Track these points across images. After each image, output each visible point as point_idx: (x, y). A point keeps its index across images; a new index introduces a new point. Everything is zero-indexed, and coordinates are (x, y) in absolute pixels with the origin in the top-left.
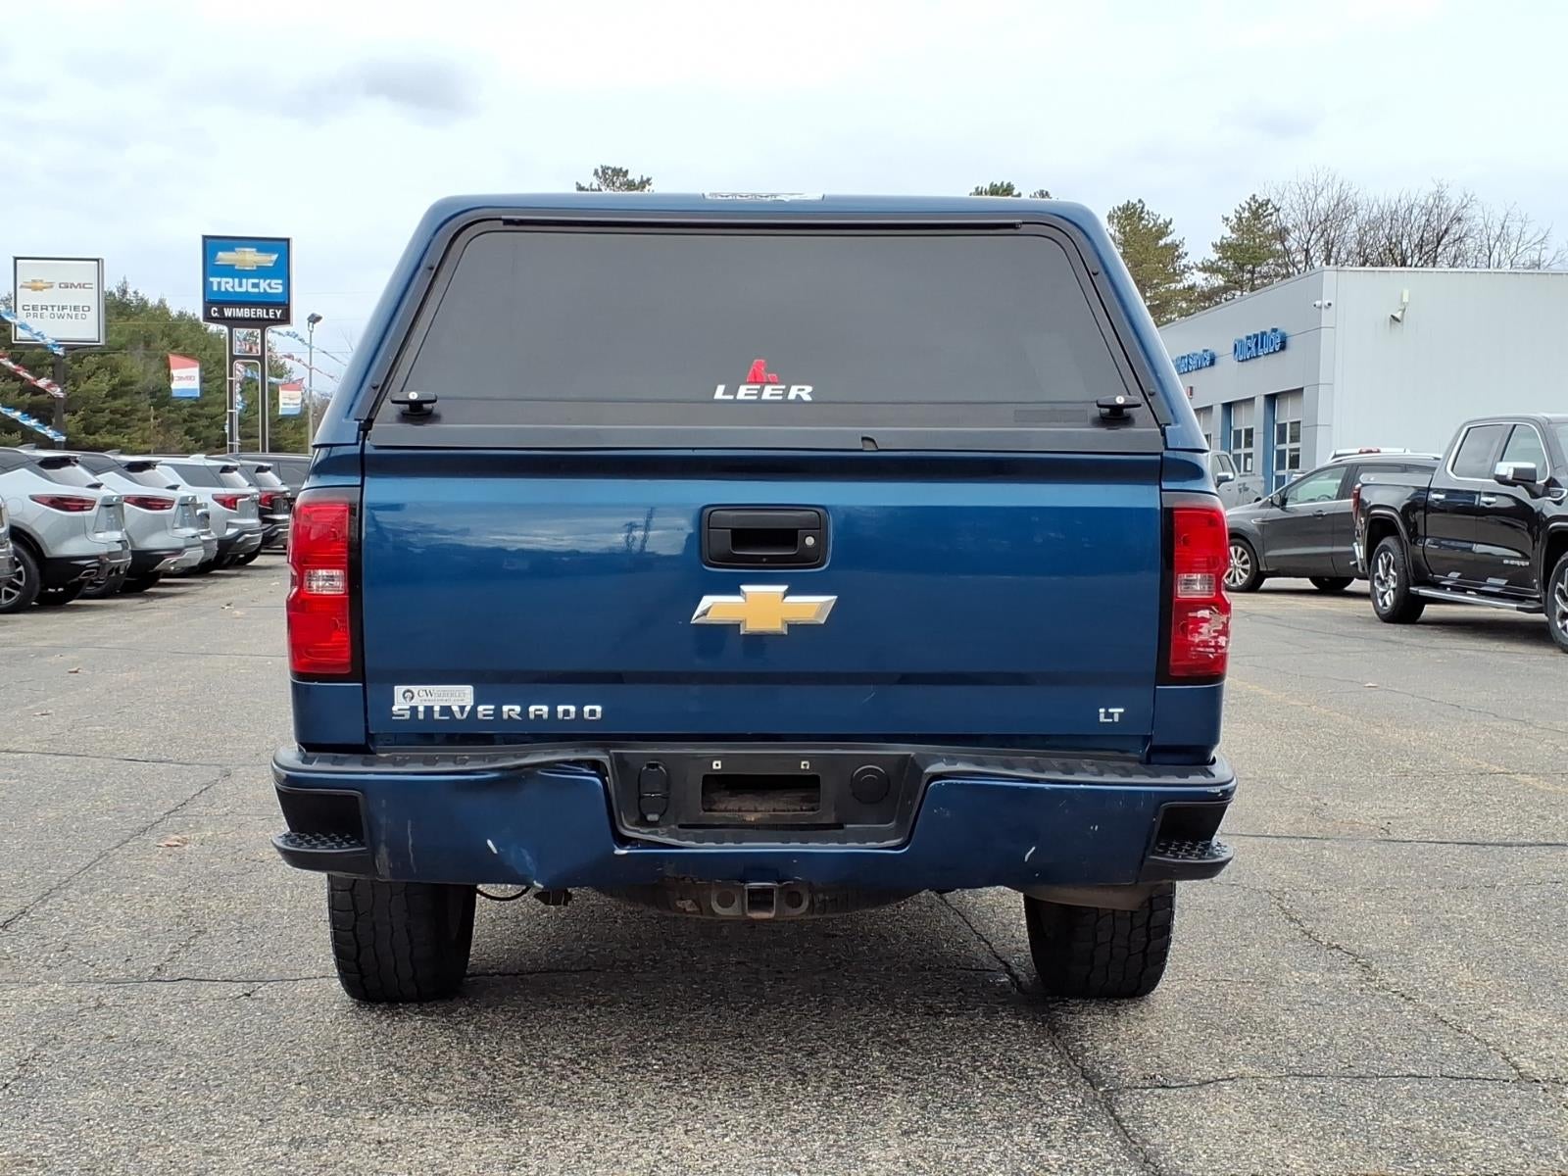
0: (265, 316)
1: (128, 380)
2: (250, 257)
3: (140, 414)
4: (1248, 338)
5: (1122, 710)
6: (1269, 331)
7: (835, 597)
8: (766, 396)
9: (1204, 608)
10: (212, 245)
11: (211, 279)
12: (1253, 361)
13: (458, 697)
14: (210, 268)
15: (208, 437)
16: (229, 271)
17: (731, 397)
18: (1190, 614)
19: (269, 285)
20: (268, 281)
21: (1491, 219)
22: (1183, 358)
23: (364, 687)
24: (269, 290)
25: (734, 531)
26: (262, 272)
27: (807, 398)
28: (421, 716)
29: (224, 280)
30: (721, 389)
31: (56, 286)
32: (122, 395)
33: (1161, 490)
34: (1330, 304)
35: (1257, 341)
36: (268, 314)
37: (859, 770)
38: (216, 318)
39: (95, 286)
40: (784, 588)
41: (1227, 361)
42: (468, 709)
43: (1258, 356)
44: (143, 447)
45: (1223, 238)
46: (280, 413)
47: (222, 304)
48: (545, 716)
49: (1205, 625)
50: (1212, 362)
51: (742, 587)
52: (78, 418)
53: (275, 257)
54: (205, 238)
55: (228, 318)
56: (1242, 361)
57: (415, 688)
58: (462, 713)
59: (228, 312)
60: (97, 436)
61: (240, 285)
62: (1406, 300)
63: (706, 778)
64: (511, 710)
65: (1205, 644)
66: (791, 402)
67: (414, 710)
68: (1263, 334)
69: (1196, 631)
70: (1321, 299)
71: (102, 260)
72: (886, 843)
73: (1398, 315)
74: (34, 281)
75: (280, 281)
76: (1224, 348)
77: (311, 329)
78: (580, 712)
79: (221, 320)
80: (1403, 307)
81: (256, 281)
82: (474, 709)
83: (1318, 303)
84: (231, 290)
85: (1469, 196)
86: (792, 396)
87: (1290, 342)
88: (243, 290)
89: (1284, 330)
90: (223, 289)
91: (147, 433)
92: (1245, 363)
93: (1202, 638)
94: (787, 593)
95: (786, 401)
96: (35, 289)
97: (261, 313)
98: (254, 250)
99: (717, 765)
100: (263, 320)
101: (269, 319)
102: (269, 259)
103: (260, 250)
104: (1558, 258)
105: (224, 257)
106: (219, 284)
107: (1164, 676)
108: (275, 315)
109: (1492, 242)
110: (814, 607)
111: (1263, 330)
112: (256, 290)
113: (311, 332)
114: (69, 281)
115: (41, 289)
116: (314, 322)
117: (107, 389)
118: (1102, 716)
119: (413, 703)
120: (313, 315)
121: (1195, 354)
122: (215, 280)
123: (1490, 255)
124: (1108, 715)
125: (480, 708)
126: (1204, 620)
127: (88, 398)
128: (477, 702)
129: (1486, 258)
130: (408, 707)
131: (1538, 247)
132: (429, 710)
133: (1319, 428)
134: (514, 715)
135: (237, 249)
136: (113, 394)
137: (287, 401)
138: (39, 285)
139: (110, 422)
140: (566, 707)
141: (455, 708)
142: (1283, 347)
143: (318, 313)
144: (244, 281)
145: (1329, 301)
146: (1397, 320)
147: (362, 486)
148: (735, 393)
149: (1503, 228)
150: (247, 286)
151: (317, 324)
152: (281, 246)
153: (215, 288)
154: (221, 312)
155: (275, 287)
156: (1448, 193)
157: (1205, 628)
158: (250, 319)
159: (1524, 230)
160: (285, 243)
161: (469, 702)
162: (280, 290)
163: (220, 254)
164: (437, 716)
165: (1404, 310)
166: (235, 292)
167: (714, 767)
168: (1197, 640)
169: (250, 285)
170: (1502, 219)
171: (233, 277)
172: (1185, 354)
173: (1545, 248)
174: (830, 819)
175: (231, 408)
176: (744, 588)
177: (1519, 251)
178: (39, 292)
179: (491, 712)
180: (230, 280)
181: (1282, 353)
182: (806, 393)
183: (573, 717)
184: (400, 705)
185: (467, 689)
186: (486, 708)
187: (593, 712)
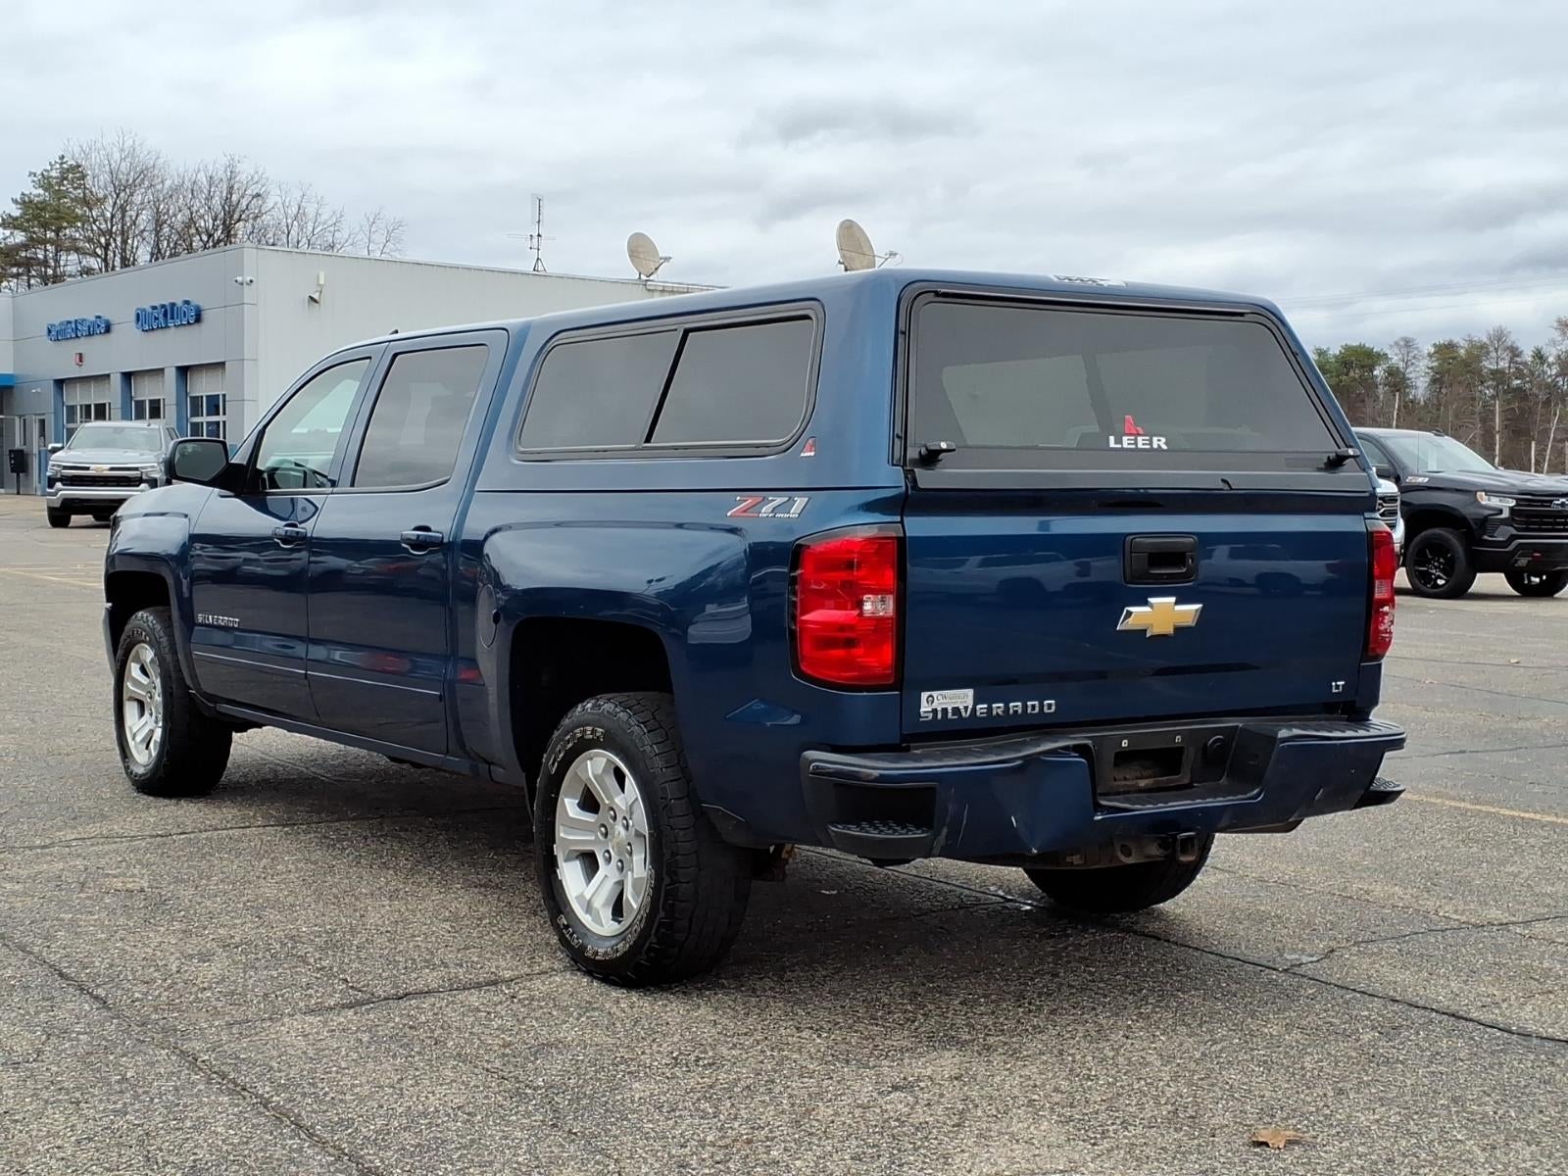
4: (154, 308)
6: (179, 303)
7: (1201, 605)
8: (1140, 445)
9: (1385, 606)
12: (160, 332)
13: (961, 699)
17: (1119, 446)
18: (1380, 610)
21: (288, 199)
22: (69, 322)
23: (901, 694)
25: (1150, 554)
27: (1164, 447)
33: (1365, 519)
34: (251, 281)
35: (166, 311)
37: (1211, 741)
40: (1173, 599)
41: (127, 331)
42: (970, 707)
43: (167, 327)
45: (23, 194)
48: (1020, 711)
49: (1385, 618)
50: (108, 330)
51: (1150, 600)
56: (146, 331)
57: (935, 694)
58: (966, 711)
62: (322, 282)
63: (1117, 754)
64: (998, 707)
65: (1386, 631)
66: (1156, 450)
67: (935, 711)
68: (173, 305)
69: (1381, 622)
70: (242, 275)
73: (316, 296)
76: (122, 316)
80: (319, 289)
82: (974, 710)
83: (239, 279)
85: (260, 173)
86: (1155, 445)
87: (205, 315)
89: (197, 303)
92: (151, 333)
93: (1385, 627)
94: (1177, 603)
95: (1151, 450)
99: (1125, 743)
104: (350, 241)
107: (1365, 656)
109: (289, 221)
110: (1190, 613)
111: (172, 301)
119: (934, 706)
121: (84, 320)
123: (289, 233)
124: (1337, 687)
125: (979, 707)
126: (1384, 614)
128: (976, 703)
129: (284, 237)
130: (930, 710)
131: (332, 229)
132: (945, 710)
133: (246, 402)
134: (1000, 711)
140: (1033, 703)
142: (198, 319)
145: (253, 279)
146: (315, 301)
147: (902, 522)
148: (1121, 443)
149: (299, 208)
156: (239, 168)
159: (320, 212)
161: (970, 703)
164: (950, 716)
165: (321, 292)
167: (1123, 745)
168: (1381, 627)
170: (299, 199)
172: (72, 319)
173: (339, 230)
174: (1186, 781)
176: (1151, 600)
177: (316, 232)
179: (985, 711)
181: (196, 326)
182: (1160, 442)
183: (1037, 710)
184: (925, 708)
185: (970, 692)
186: (982, 707)
187: (1050, 706)
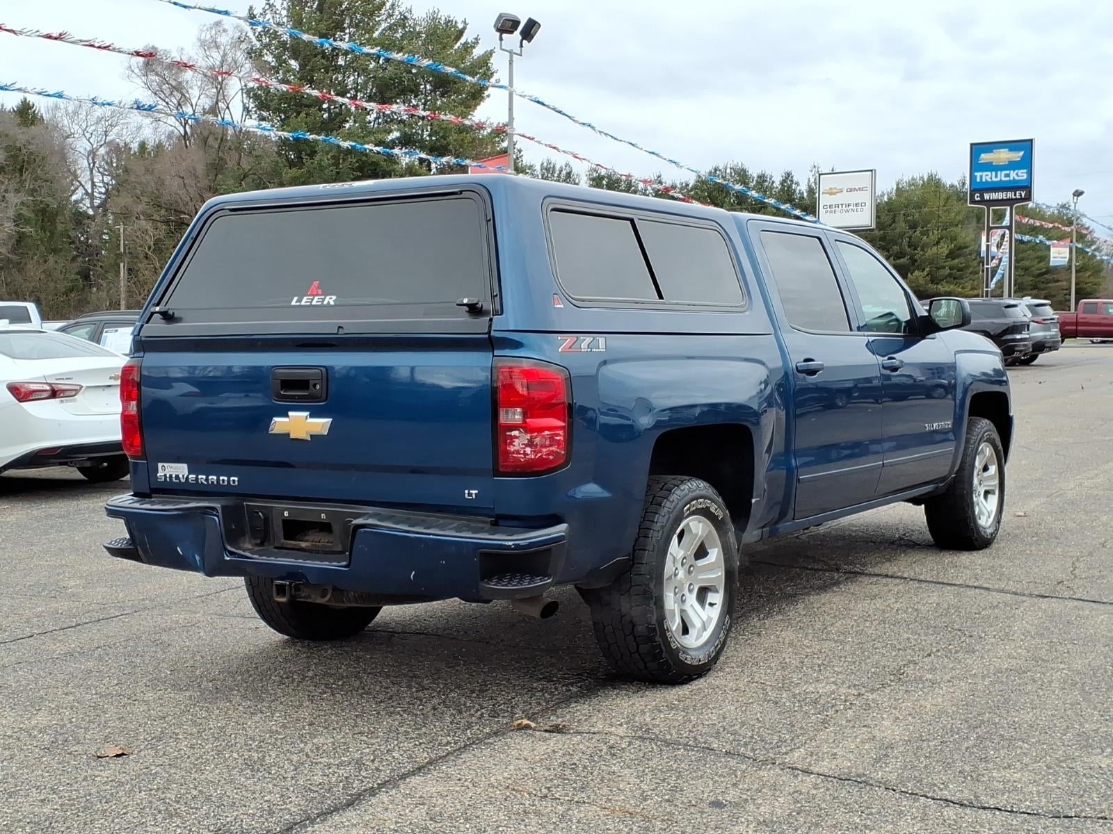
0: (1014, 197)
1: (963, 245)
2: (1004, 156)
3: (971, 269)
5: (477, 492)
7: (330, 420)
8: (314, 303)
9: (515, 430)
10: (977, 149)
11: (976, 174)
13: (182, 470)
14: (975, 165)
15: (1022, 283)
16: (989, 167)
17: (299, 304)
18: (508, 433)
19: (1017, 174)
20: (1016, 171)
23: (148, 463)
24: (1017, 178)
25: (281, 381)
26: (1012, 165)
27: (332, 303)
28: (168, 479)
29: (985, 173)
30: (296, 299)
31: (845, 191)
32: (958, 256)
33: (494, 356)
36: (1015, 195)
37: (345, 520)
38: (979, 201)
39: (869, 189)
40: (306, 414)
42: (185, 476)
44: (971, 292)
46: (1051, 264)
47: (982, 191)
49: (516, 440)
52: (925, 273)
53: (1021, 153)
54: (972, 145)
55: (987, 201)
57: (166, 465)
58: (183, 479)
59: (987, 196)
60: (940, 287)
61: (996, 176)
63: (284, 521)
64: (202, 478)
65: (518, 452)
66: (325, 306)
67: (165, 476)
69: (511, 444)
71: (875, 171)
72: (341, 564)
74: (831, 189)
75: (1025, 171)
77: (1075, 200)
78: (229, 481)
79: (983, 201)
81: (1008, 172)
82: (188, 478)
84: (989, 180)
86: (325, 303)
88: (998, 179)
90: (984, 180)
91: (976, 282)
93: (515, 448)
94: (309, 417)
95: (323, 306)
96: (831, 194)
97: (1010, 195)
98: (1007, 150)
99: (286, 514)
100: (1012, 199)
101: (1016, 199)
102: (1017, 156)
103: (1011, 150)
105: (985, 157)
106: (981, 177)
107: (497, 473)
108: (1021, 195)
110: (322, 424)
112: (1008, 179)
113: (1075, 203)
114: (853, 187)
115: (835, 194)
116: (1078, 196)
117: (946, 252)
118: (466, 495)
119: (165, 473)
120: (1076, 191)
122: (978, 174)
124: (470, 494)
125: (190, 476)
126: (516, 437)
127: (933, 259)
128: (189, 473)
130: (163, 475)
134: (203, 481)
135: (994, 151)
136: (952, 255)
137: (1057, 255)
138: (834, 191)
139: (950, 275)
140: (224, 478)
141: (181, 476)
143: (1081, 189)
144: (999, 173)
147: (143, 357)
148: (301, 302)
150: (1002, 176)
151: (1080, 198)
152: (1026, 146)
153: (978, 180)
154: (982, 196)
155: (1021, 175)
157: (516, 442)
158: (1002, 200)
160: (1029, 143)
161: (186, 473)
162: (1025, 177)
163: (983, 156)
164: (174, 480)
166: (992, 181)
168: (512, 450)
169: (1003, 175)
171: (991, 171)
175: (987, 264)
176: (290, 413)
178: (833, 196)
179: (194, 479)
180: (989, 173)
182: (332, 300)
183: (226, 483)
184: (160, 474)
185: (185, 466)
186: (192, 476)
187: (234, 481)
